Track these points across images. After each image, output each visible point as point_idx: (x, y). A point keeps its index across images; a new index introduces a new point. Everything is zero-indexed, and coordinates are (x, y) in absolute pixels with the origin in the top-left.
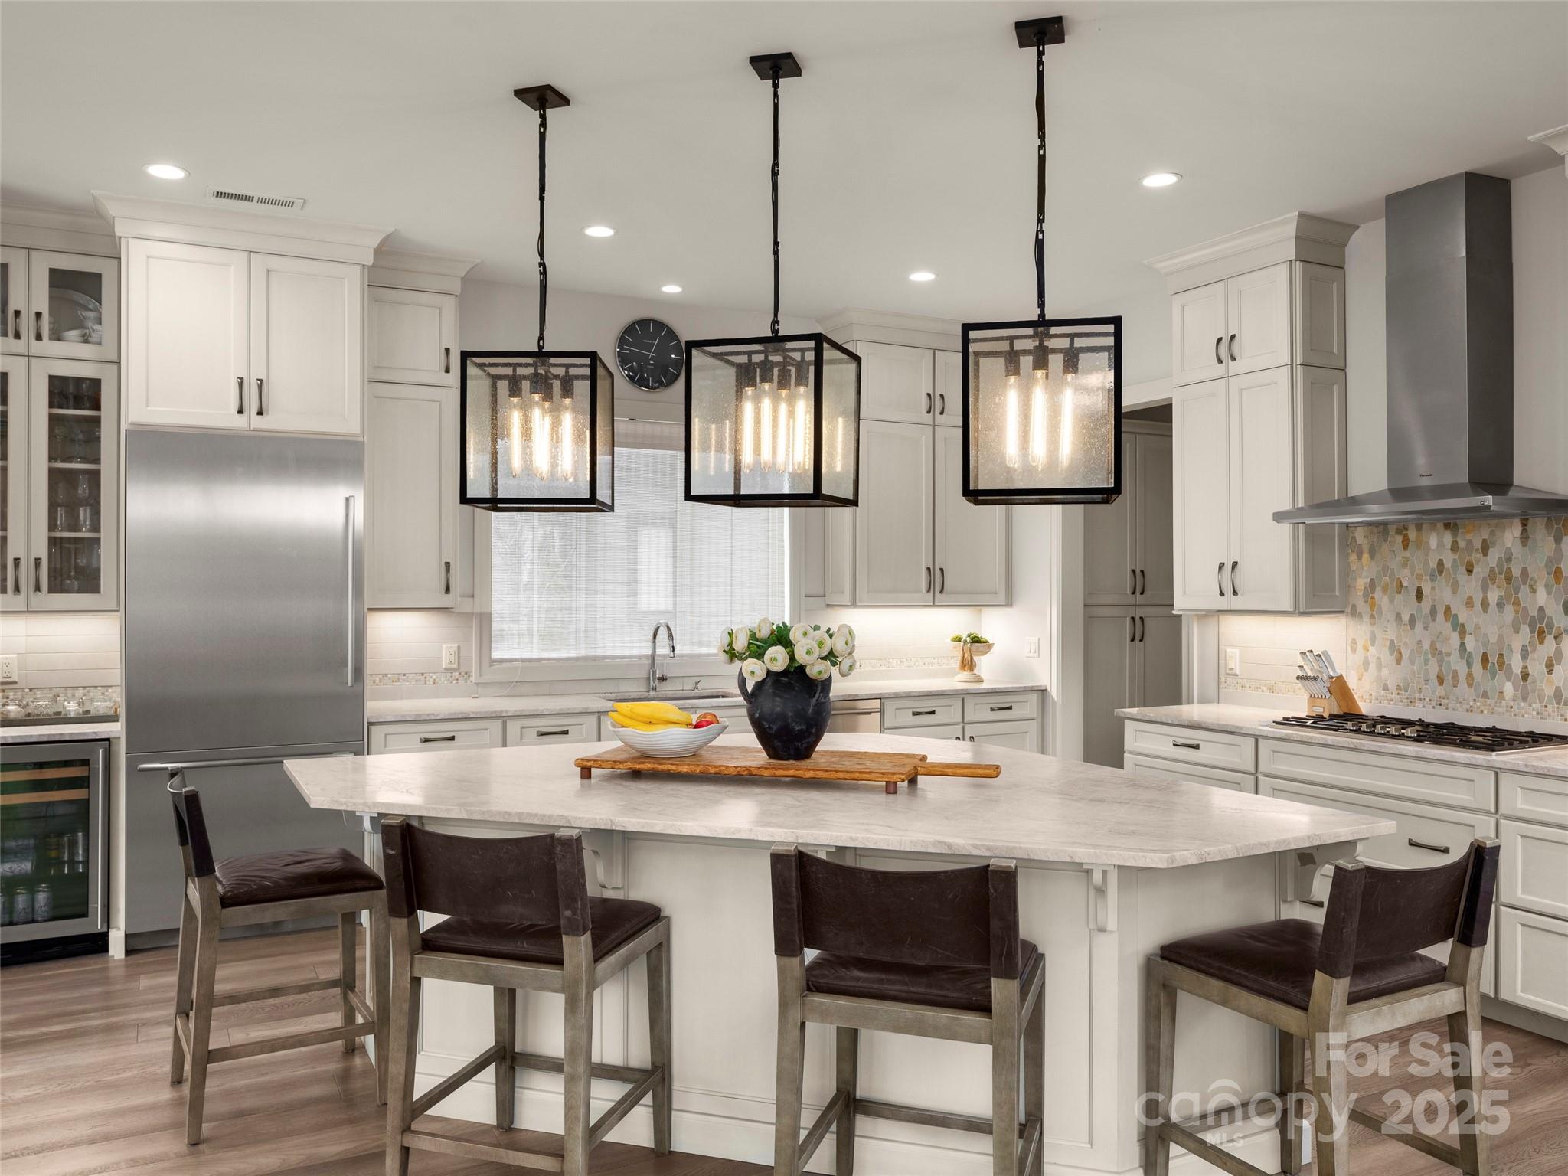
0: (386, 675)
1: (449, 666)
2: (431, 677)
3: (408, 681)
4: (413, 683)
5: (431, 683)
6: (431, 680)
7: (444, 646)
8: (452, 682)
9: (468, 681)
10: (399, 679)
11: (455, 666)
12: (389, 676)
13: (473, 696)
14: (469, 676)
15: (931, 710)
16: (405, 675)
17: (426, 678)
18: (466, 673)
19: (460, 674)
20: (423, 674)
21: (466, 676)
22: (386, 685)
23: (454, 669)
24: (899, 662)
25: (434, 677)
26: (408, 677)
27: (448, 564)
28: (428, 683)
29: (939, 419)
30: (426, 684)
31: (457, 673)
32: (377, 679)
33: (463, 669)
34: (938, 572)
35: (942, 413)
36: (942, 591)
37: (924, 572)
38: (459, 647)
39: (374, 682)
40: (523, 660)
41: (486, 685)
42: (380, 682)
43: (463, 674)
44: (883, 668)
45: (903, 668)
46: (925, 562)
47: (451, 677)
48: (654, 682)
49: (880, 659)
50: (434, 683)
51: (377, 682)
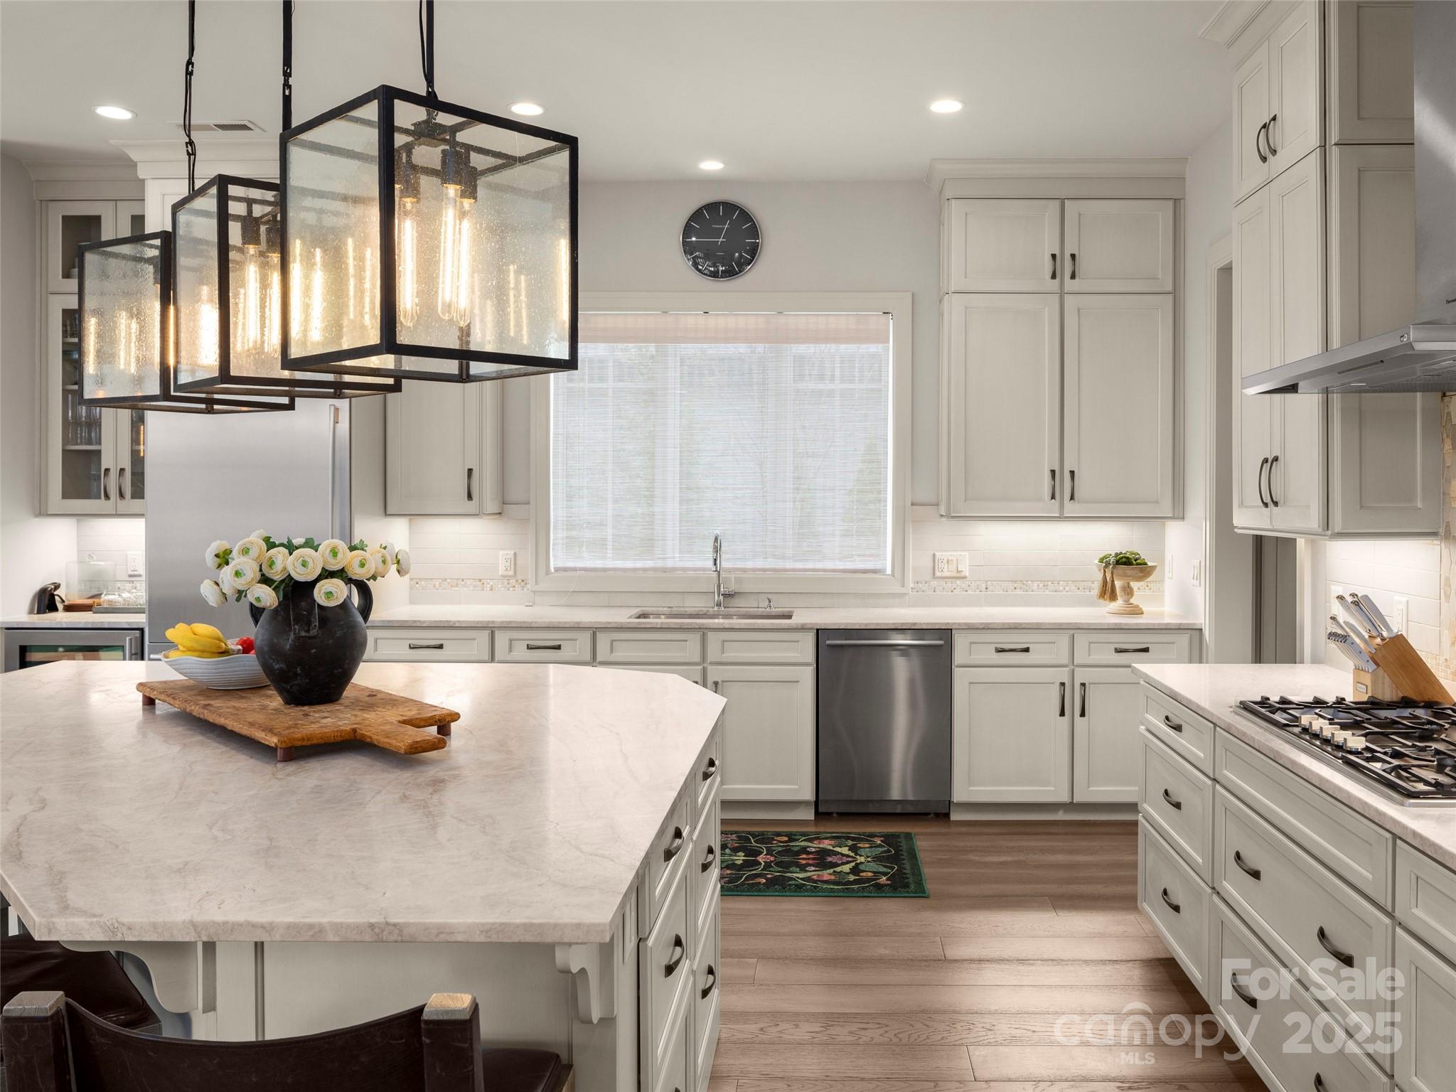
0: (446, 580)
1: (505, 573)
2: (489, 584)
3: (466, 587)
4: (471, 589)
5: (489, 589)
6: (488, 586)
7: (501, 552)
8: (509, 590)
9: (525, 589)
10: (457, 585)
11: (511, 573)
12: (448, 580)
13: (527, 604)
14: (526, 584)
15: (1025, 646)
16: (463, 580)
17: (483, 584)
18: (523, 581)
19: (517, 581)
20: (480, 580)
21: (523, 584)
22: (445, 589)
23: (511, 576)
24: (1041, 585)
25: (491, 583)
26: (466, 583)
27: (470, 471)
28: (485, 589)
29: (1070, 285)
30: (483, 590)
31: (514, 581)
32: (438, 583)
33: (520, 577)
34: (1067, 476)
35: (1073, 276)
36: (1072, 498)
37: (1047, 475)
38: (515, 554)
39: (434, 587)
40: (585, 569)
41: (543, 592)
42: (440, 586)
43: (520, 581)
44: (1018, 592)
45: (1047, 592)
46: (1048, 461)
47: (508, 584)
48: (719, 596)
49: (1015, 582)
50: (491, 590)
51: (437, 586)
